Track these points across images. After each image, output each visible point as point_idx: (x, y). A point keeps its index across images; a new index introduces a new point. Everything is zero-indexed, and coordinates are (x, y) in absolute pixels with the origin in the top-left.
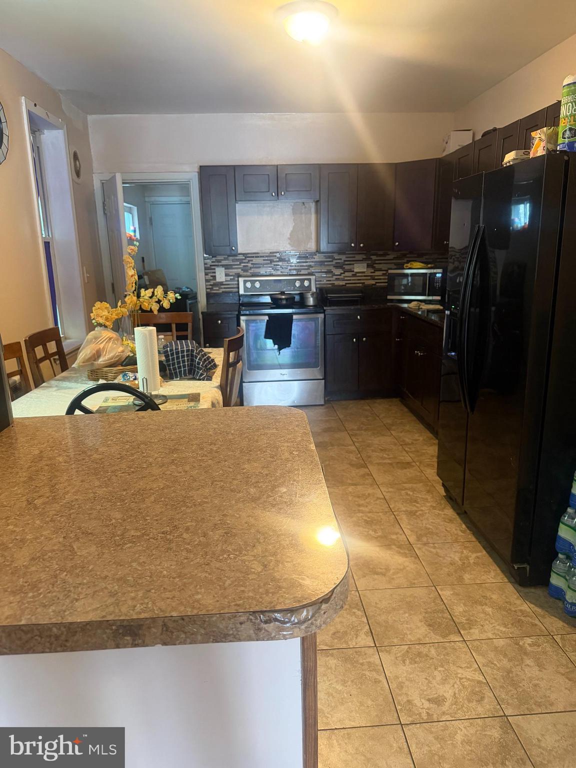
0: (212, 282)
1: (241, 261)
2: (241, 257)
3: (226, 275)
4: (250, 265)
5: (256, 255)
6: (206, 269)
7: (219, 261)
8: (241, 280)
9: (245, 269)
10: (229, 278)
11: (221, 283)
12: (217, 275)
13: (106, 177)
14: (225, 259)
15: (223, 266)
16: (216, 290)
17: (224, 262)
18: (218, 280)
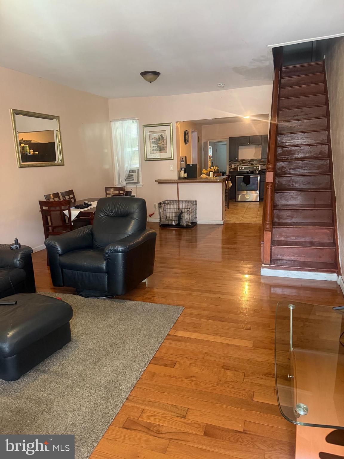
0: (230, 168)
1: (239, 162)
2: (239, 161)
3: (235, 166)
4: (242, 163)
5: (244, 160)
6: (229, 164)
7: (233, 162)
8: (239, 167)
9: (240, 164)
10: (235, 167)
11: (233, 168)
12: (232, 166)
13: (205, 141)
14: (235, 161)
15: (234, 163)
16: (232, 170)
17: (234, 162)
18: (232, 167)
